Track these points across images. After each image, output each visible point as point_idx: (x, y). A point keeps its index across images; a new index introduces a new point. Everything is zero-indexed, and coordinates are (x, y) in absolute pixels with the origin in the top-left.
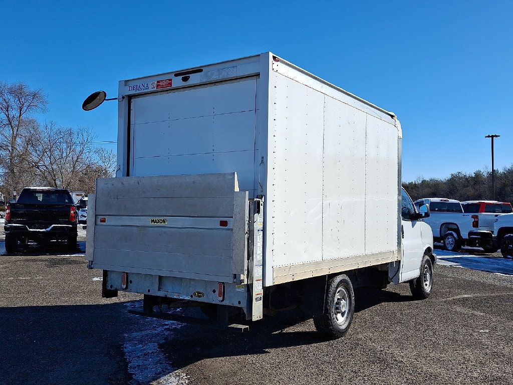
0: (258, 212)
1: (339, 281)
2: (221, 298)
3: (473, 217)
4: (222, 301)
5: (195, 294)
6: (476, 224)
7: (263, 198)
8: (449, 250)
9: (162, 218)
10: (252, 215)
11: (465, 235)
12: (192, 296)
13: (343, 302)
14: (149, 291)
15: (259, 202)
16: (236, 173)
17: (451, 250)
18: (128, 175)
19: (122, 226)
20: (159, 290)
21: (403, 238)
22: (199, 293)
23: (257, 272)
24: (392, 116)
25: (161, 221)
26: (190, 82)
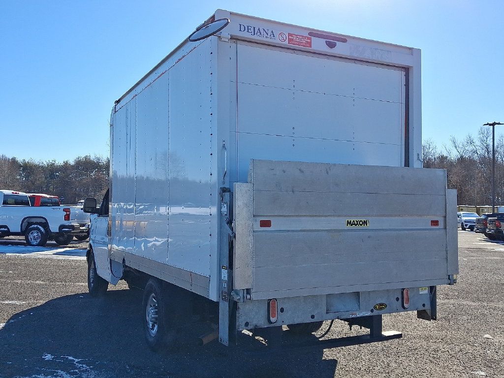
2: (408, 305)
3: (65, 210)
5: (376, 307)
6: (67, 218)
8: (34, 245)
11: (54, 228)
12: (372, 311)
14: (313, 317)
17: (38, 245)
19: (301, 231)
20: (327, 313)
22: (381, 304)
25: (361, 223)
26: (336, 51)
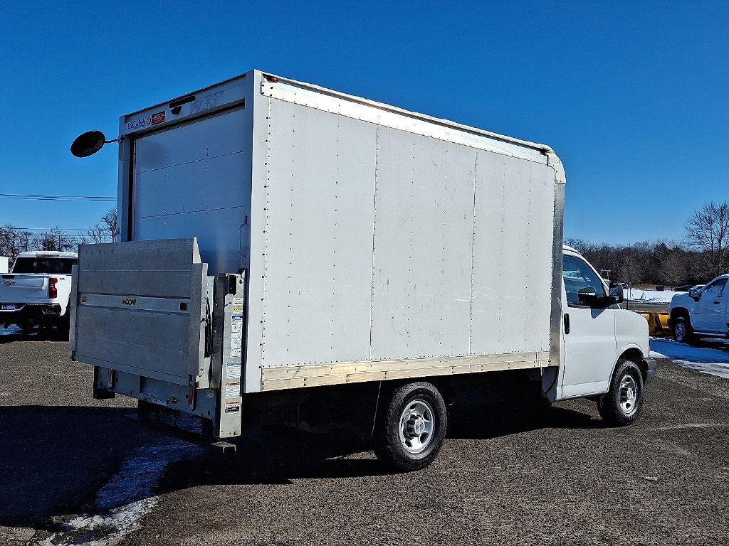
0: (233, 292)
1: (409, 391)
2: (192, 406)
4: (194, 409)
5: (171, 399)
7: (244, 273)
9: (132, 298)
10: (220, 296)
12: (167, 402)
13: (420, 421)
14: (131, 392)
15: (234, 279)
16: (195, 238)
18: (129, 239)
20: (140, 392)
21: (567, 332)
22: (174, 398)
23: (231, 372)
24: (543, 151)
26: (181, 116)
